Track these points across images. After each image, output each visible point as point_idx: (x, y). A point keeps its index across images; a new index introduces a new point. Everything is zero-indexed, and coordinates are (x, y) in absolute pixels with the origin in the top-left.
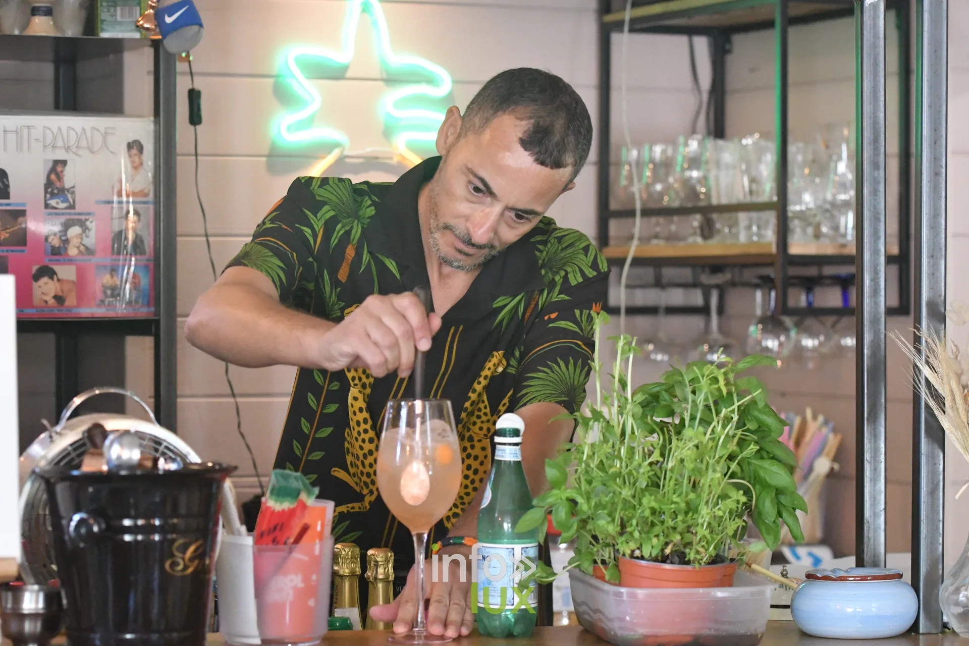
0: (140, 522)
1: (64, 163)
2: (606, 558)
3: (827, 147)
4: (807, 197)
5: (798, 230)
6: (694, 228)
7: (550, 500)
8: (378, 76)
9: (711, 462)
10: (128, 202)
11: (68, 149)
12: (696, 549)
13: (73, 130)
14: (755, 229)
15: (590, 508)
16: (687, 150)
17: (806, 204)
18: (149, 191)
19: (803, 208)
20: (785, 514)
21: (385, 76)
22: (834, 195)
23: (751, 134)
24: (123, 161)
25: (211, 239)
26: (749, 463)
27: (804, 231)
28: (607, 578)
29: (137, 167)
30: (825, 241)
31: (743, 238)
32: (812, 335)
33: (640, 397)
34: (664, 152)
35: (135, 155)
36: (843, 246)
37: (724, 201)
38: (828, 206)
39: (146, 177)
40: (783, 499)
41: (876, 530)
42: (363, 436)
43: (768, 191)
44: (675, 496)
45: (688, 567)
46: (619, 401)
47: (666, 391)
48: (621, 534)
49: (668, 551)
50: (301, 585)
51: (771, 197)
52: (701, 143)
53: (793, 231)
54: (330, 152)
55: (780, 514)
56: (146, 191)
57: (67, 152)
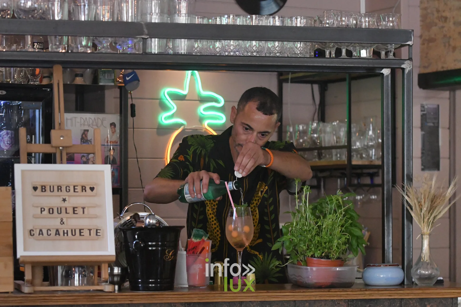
0: (154, 243)
1: (88, 131)
2: (301, 259)
3: (365, 125)
4: (358, 144)
5: (355, 156)
6: (315, 156)
7: (284, 239)
8: (197, 99)
9: (336, 227)
10: (110, 145)
11: (89, 125)
12: (333, 254)
13: (91, 119)
14: (339, 155)
15: (297, 241)
16: (313, 126)
17: (358, 146)
18: (118, 141)
19: (357, 147)
20: (359, 245)
21: (200, 99)
22: (368, 143)
23: (336, 121)
24: (109, 131)
25: (138, 159)
26: (348, 228)
27: (357, 156)
28: (302, 265)
29: (113, 132)
30: (364, 160)
31: (334, 158)
32: (360, 195)
33: (311, 207)
34: (303, 127)
35: (113, 128)
36: (372, 161)
37: (327, 145)
38: (366, 147)
39: (116, 137)
40: (359, 241)
41: (389, 253)
42: (212, 223)
43: (344, 141)
44: (326, 236)
45: (330, 260)
46: (304, 208)
47: (320, 205)
48: (308, 250)
49: (323, 255)
50: (201, 267)
51: (345, 143)
52: (318, 124)
53: (353, 156)
54: (180, 127)
55: (358, 246)
56: (117, 141)
57: (89, 127)
